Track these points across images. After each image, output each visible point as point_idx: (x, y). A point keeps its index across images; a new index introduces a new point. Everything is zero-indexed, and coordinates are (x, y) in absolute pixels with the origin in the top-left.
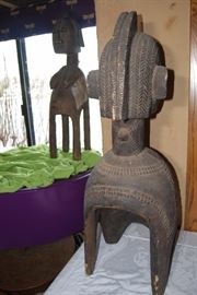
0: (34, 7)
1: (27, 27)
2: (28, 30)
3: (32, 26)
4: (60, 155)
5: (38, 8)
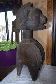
0: (9, 3)
1: (7, 9)
2: (7, 10)
3: (8, 8)
4: (14, 43)
5: (10, 4)
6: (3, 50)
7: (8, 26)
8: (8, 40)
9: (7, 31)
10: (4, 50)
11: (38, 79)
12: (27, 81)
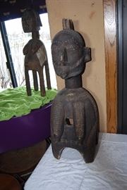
0: (8, 1)
1: (5, 14)
2: (6, 16)
3: (8, 13)
4: (33, 93)
5: (11, 2)
6: (15, 114)
7: (10, 52)
8: (14, 87)
9: (10, 65)
10: (18, 115)
11: (95, 159)
12: (78, 172)
